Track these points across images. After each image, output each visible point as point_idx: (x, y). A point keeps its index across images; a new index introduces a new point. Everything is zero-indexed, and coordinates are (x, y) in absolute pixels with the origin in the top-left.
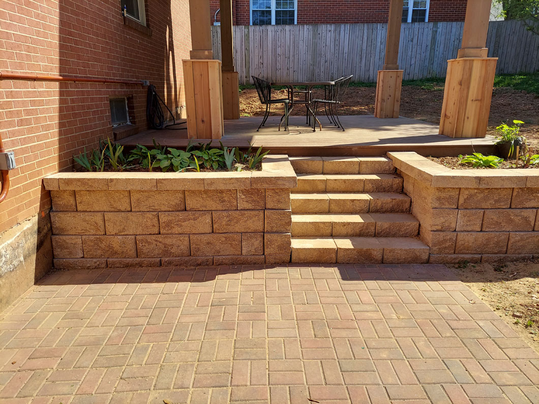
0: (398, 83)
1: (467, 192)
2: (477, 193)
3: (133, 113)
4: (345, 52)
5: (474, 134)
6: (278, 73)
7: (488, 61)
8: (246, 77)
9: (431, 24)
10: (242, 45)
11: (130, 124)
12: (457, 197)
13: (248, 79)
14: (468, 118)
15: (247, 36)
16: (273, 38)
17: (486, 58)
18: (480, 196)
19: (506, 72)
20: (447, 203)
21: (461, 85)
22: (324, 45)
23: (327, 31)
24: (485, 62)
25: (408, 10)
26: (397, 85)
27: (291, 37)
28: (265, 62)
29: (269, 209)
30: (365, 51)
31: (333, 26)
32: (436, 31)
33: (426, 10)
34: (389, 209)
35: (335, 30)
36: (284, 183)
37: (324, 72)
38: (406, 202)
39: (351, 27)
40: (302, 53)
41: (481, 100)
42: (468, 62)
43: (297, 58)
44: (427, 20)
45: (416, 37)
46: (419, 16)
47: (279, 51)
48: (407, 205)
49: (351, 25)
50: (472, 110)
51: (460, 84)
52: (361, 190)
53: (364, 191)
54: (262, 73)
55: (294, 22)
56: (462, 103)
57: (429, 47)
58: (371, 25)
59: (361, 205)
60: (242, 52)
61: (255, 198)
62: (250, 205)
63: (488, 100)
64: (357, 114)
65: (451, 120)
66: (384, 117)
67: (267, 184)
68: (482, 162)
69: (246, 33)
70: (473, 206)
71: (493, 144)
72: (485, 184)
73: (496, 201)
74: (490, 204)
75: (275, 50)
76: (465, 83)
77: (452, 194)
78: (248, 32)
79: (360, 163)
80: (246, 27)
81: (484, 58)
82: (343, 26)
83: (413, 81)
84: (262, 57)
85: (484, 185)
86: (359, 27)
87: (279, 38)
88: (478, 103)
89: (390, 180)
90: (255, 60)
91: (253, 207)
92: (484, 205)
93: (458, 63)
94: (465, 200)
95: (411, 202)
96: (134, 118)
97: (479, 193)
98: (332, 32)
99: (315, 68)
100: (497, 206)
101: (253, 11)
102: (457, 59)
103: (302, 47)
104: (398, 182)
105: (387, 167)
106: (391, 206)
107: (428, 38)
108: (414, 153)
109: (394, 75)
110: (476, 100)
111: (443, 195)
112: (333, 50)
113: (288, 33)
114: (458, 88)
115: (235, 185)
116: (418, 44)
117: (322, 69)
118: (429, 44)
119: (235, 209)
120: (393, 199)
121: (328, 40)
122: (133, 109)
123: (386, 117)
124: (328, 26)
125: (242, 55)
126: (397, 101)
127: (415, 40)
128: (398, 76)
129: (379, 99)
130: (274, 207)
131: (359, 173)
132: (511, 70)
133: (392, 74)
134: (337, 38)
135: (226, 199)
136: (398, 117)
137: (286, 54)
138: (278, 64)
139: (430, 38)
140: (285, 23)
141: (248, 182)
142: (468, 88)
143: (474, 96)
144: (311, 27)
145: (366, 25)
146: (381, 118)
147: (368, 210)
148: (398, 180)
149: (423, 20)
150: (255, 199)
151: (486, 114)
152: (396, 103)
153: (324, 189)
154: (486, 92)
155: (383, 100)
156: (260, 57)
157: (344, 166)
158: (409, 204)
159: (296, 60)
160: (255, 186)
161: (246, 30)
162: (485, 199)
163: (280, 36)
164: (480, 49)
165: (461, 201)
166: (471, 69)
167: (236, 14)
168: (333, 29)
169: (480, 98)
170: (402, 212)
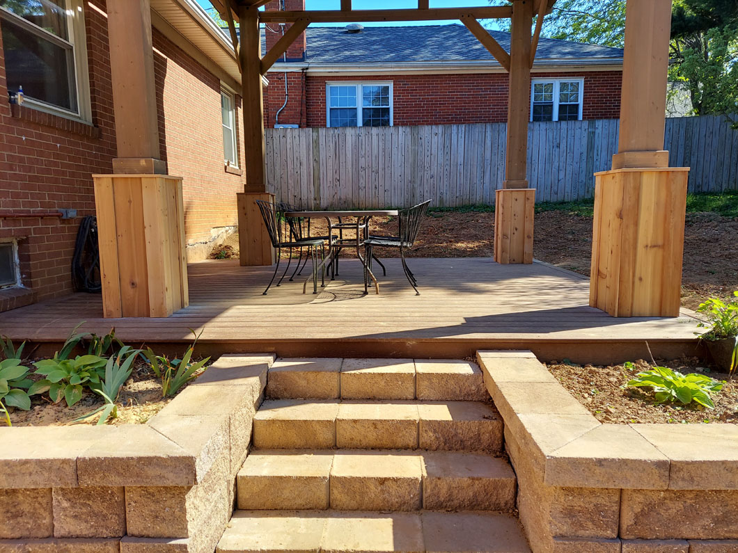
0: (527, 208)
1: (640, 498)
2: (665, 498)
3: (28, 266)
4: (459, 163)
5: (656, 311)
6: (362, 193)
7: (670, 174)
8: (315, 199)
9: (586, 124)
10: (309, 155)
11: (22, 286)
12: (615, 508)
13: (318, 202)
14: (641, 279)
15: (316, 142)
16: (354, 145)
17: (666, 168)
18: (675, 507)
19: (705, 189)
20: (590, 525)
21: (621, 218)
22: (429, 153)
23: (431, 135)
24: (664, 176)
25: (552, 105)
26: (527, 212)
27: (381, 144)
28: (343, 177)
29: (133, 535)
30: (489, 162)
31: (440, 127)
32: (594, 133)
33: (578, 105)
34: (467, 503)
35: (444, 134)
36: (164, 472)
37: (429, 191)
38: (504, 486)
39: (467, 128)
40: (396, 166)
41: (663, 247)
42: (631, 177)
43: (390, 171)
44: (580, 118)
45: (565, 141)
46: (568, 112)
47: (362, 162)
48: (507, 494)
49: (467, 125)
50: (647, 265)
51: (620, 216)
52: (411, 444)
53: (418, 447)
54: (339, 194)
55: (389, 124)
56: (627, 249)
57: (585, 154)
58: (496, 126)
59: (402, 491)
60: (310, 164)
61: (98, 506)
62: (83, 525)
63: (677, 247)
64: (469, 256)
65: (608, 281)
66: (508, 262)
67: (119, 474)
68: (674, 394)
69: (315, 138)
70: (659, 531)
71: (696, 337)
72: (683, 479)
73: (717, 521)
74: (704, 527)
75: (357, 161)
76: (628, 214)
77: (600, 501)
78: (318, 136)
79: (416, 378)
80: (315, 130)
81: (662, 169)
82: (454, 127)
83: (563, 203)
84: (337, 171)
85: (680, 483)
86: (478, 128)
87: (362, 144)
88: (660, 252)
89: (475, 424)
90: (328, 175)
91: (93, 530)
92: (686, 531)
93: (613, 177)
94: (637, 516)
95: (516, 486)
96: (29, 276)
97: (671, 499)
98: (440, 135)
99: (416, 186)
100: (723, 532)
101: (331, 109)
102: (610, 172)
103: (397, 157)
104: (491, 428)
105: (473, 388)
106: (471, 494)
107: (583, 143)
108: (531, 355)
109: (521, 196)
110: (654, 246)
111: (578, 503)
112: (441, 160)
113: (375, 137)
114: (615, 223)
115: (35, 478)
116: (568, 151)
117: (426, 188)
118: (584, 150)
119: (47, 534)
120: (473, 479)
121: (434, 146)
122: (29, 260)
123: (513, 262)
124: (434, 127)
125: (309, 168)
126: (529, 237)
127: (563, 146)
128: (528, 199)
129: (500, 235)
130: (145, 532)
131: (416, 399)
132: (713, 186)
133: (518, 194)
134: (447, 143)
135: (25, 507)
136: (531, 263)
137: (374, 166)
138: (361, 181)
139: (585, 141)
140: (376, 124)
141: (69, 470)
142: (636, 224)
143: (649, 239)
144: (408, 129)
145: (488, 126)
146: (503, 263)
147: (418, 502)
148: (492, 424)
149: (576, 118)
150: (96, 510)
151: (675, 272)
152: (526, 240)
153: (331, 442)
154: (672, 232)
155: (505, 236)
156: (334, 171)
157: (383, 383)
158: (512, 490)
159: (388, 175)
160: (87, 482)
161: (315, 134)
162: (690, 514)
163: (364, 143)
164: (651, 153)
165: (628, 520)
166: (638, 189)
167: (307, 114)
168: (440, 131)
169: (660, 242)
170: (498, 509)
